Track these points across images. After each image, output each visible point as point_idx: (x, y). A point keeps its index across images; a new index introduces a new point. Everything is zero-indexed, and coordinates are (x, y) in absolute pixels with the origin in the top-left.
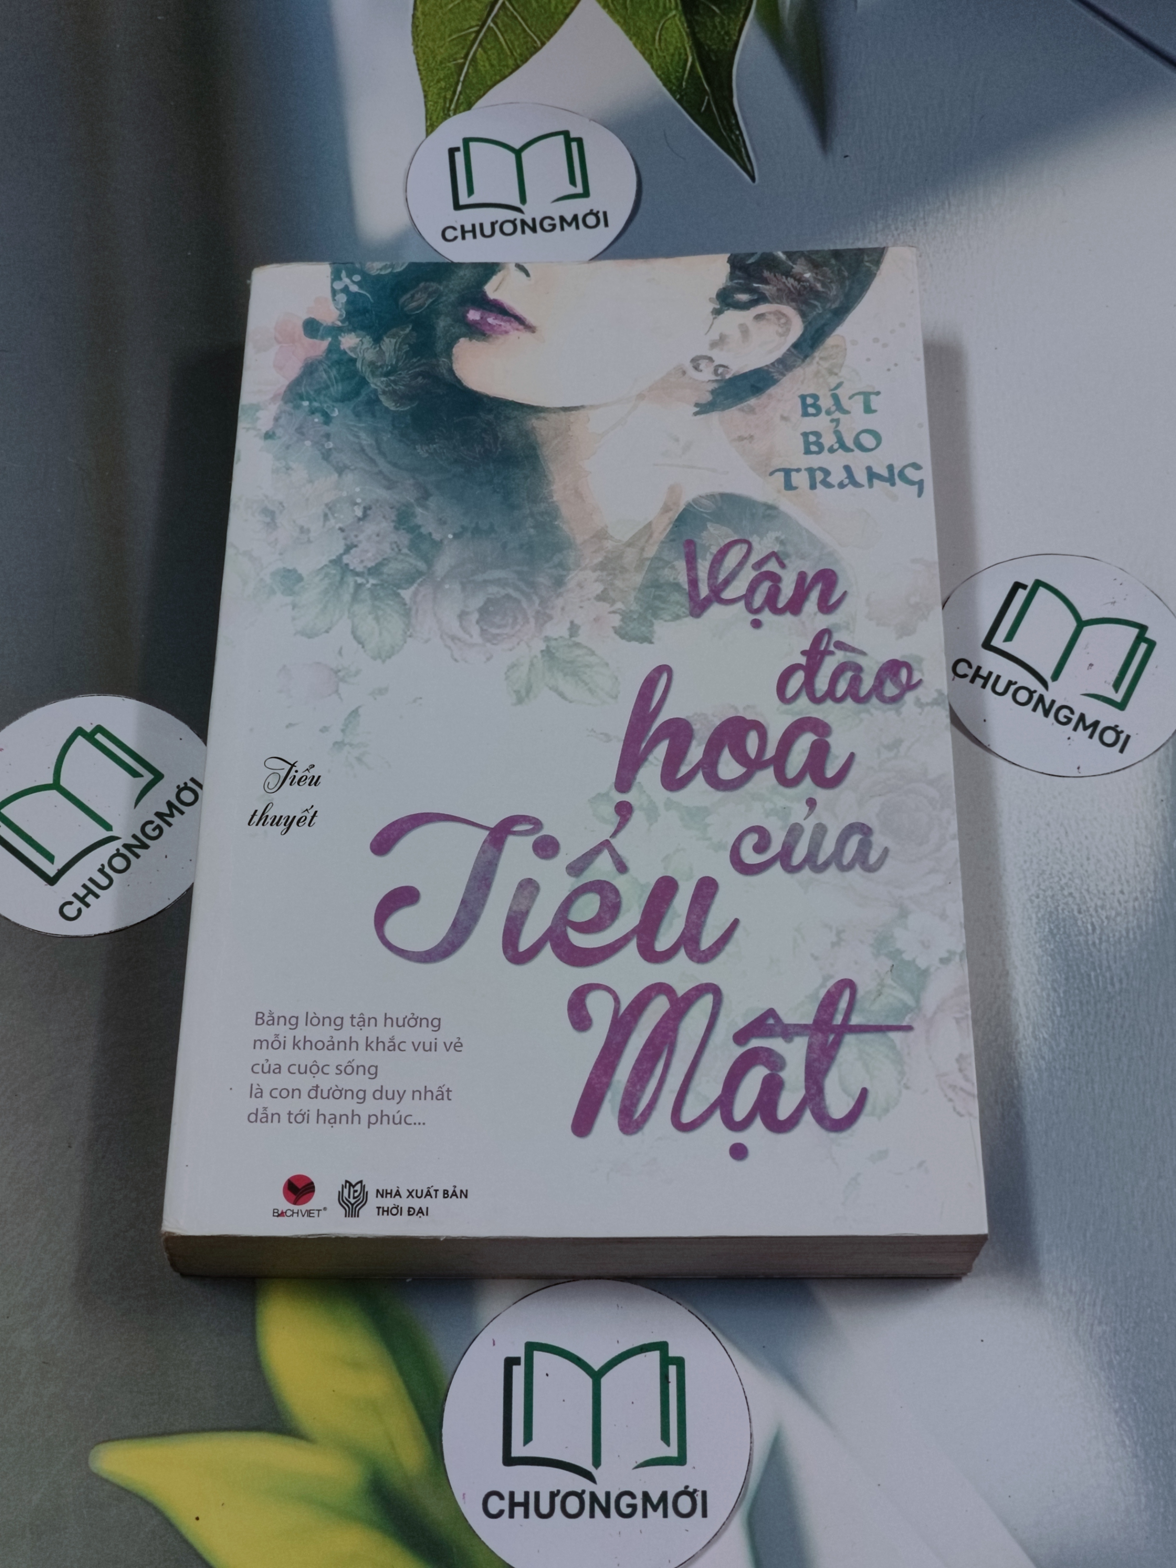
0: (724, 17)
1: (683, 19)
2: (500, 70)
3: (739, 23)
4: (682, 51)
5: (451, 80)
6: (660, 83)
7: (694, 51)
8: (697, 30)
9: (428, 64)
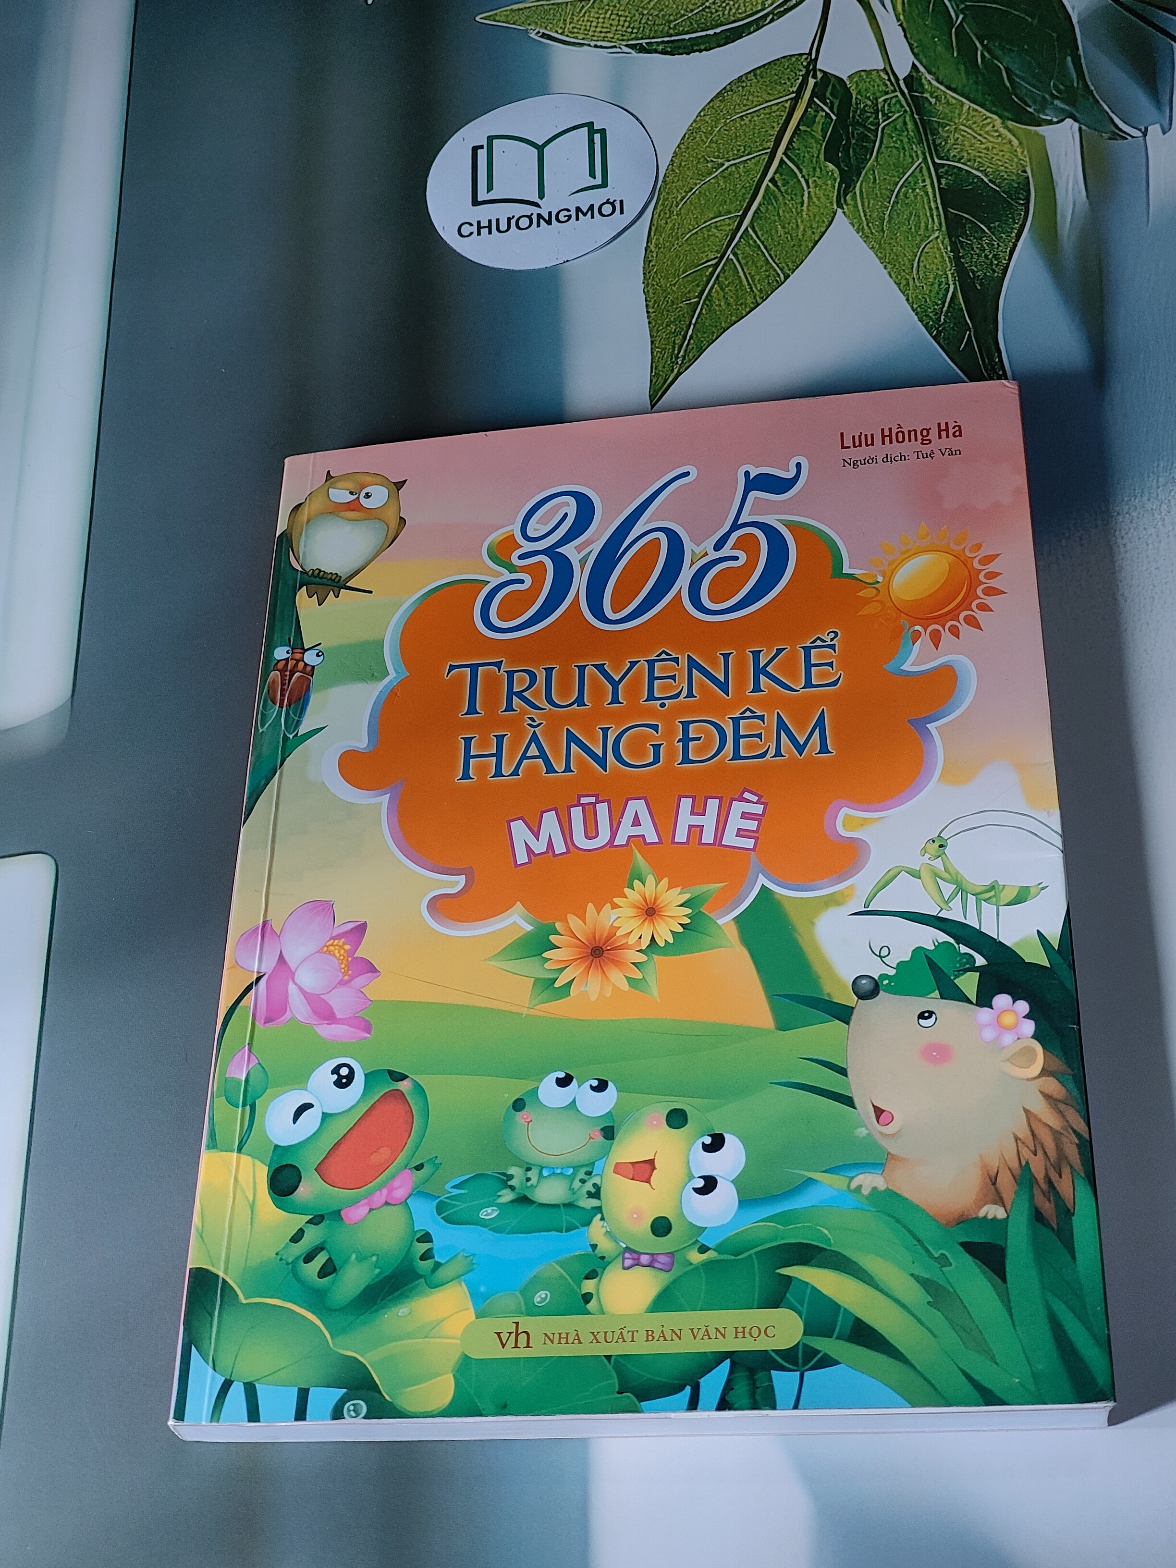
0: (994, 238)
1: (947, 239)
2: (738, 309)
3: (1011, 244)
4: (943, 280)
5: (682, 323)
6: (916, 318)
7: (957, 278)
8: (961, 254)
9: (658, 306)
